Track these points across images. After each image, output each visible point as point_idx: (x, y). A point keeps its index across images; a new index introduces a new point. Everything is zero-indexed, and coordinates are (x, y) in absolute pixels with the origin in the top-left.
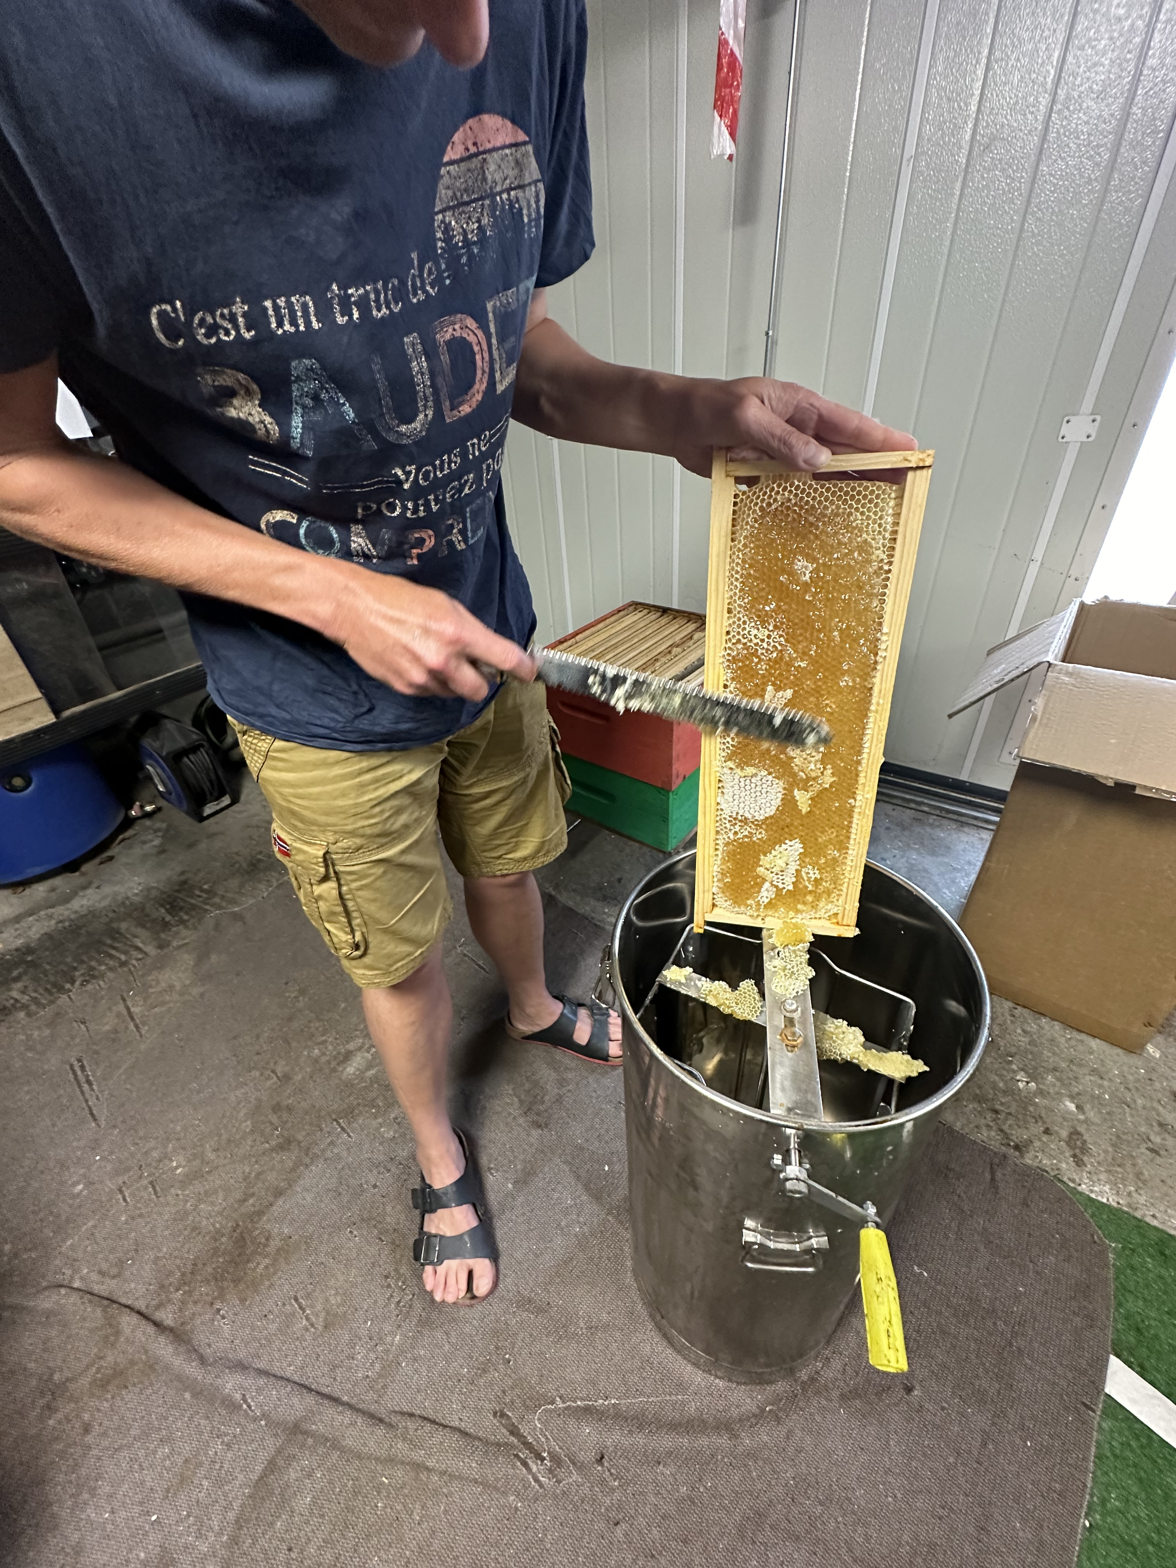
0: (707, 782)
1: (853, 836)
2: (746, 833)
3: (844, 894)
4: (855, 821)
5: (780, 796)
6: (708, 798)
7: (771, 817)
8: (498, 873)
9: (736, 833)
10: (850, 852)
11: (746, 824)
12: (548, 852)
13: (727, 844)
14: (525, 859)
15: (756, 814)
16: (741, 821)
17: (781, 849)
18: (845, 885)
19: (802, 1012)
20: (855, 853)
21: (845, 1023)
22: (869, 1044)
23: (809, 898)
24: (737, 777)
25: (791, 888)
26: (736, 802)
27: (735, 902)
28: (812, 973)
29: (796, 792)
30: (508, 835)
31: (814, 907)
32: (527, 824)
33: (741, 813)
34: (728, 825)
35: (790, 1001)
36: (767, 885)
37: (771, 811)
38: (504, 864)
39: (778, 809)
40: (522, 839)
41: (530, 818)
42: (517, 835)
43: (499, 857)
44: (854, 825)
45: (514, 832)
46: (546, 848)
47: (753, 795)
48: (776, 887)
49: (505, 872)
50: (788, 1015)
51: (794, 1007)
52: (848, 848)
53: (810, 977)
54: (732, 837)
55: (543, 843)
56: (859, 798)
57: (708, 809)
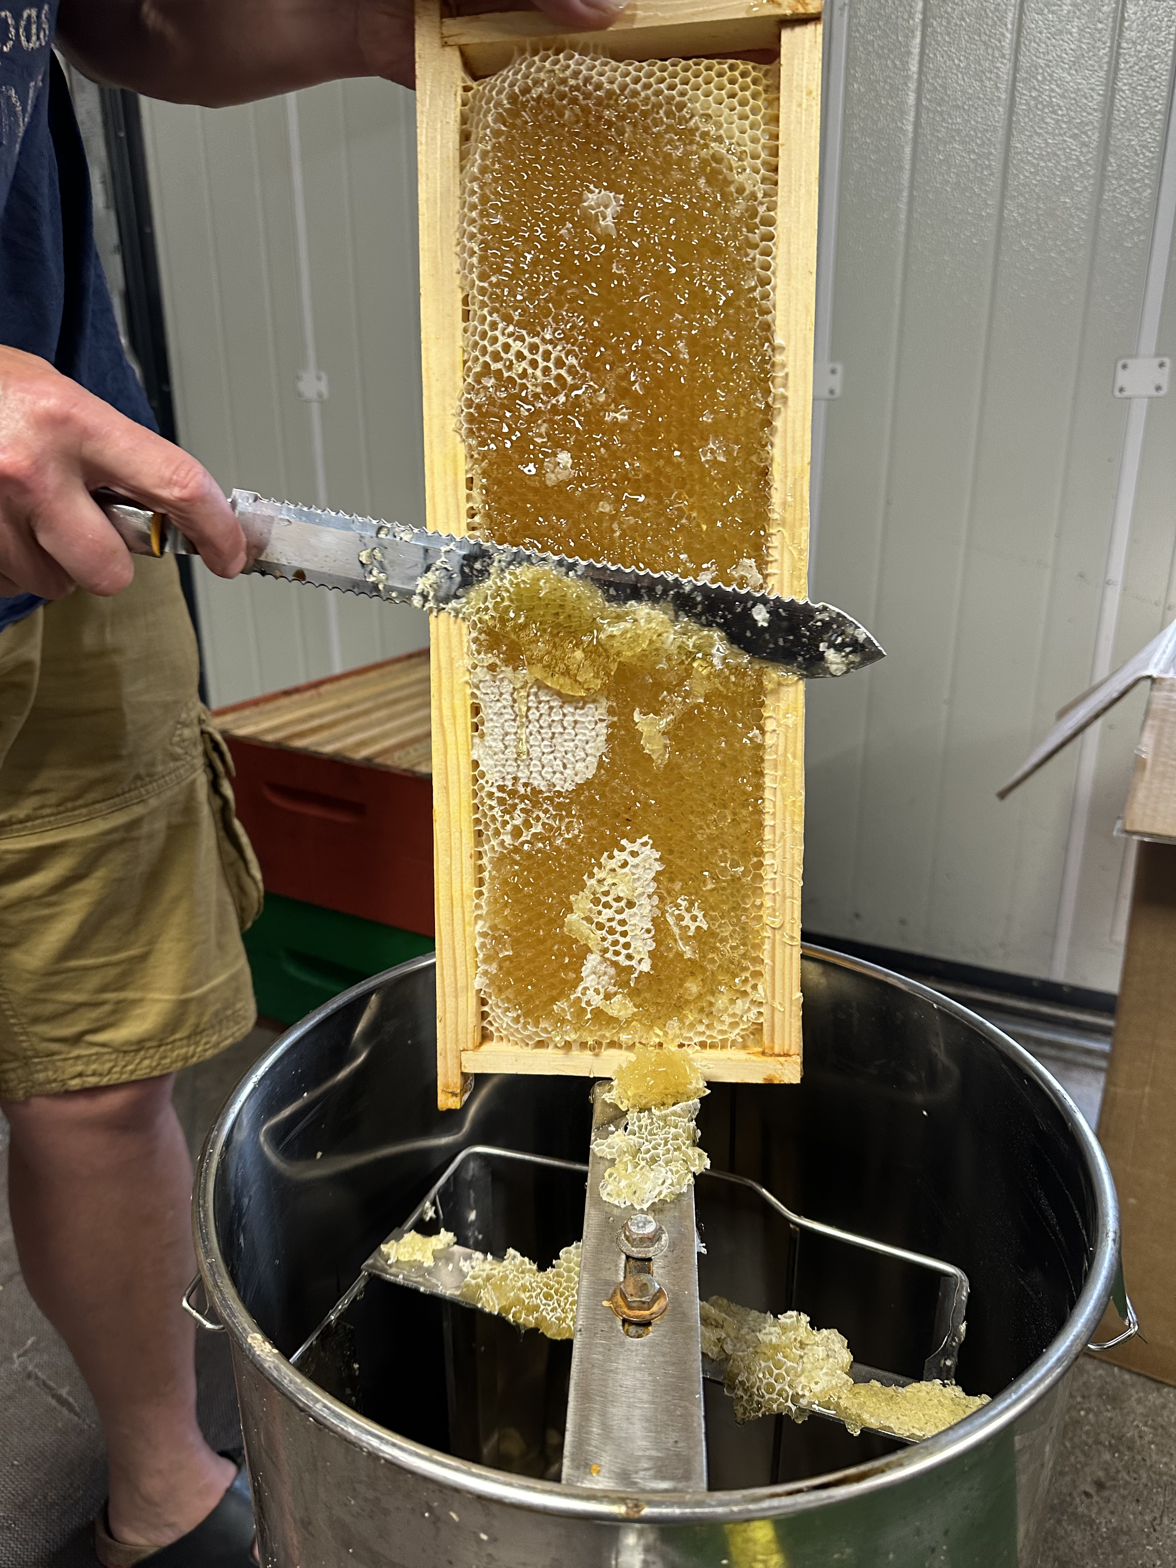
0: (446, 712)
1: (768, 821)
2: (538, 828)
3: (766, 970)
4: (768, 781)
5: (602, 729)
6: (451, 751)
7: (588, 783)
8: (75, 1083)
9: (517, 833)
10: (767, 861)
11: (536, 804)
12: (196, 1033)
13: (500, 861)
14: (139, 1045)
15: (557, 779)
16: (523, 798)
17: (613, 864)
18: (767, 946)
19: (673, 1245)
20: (777, 862)
21: (805, 1318)
22: (864, 1369)
23: (693, 987)
24: (507, 688)
25: (646, 967)
26: (511, 753)
27: (526, 1014)
28: (702, 1162)
29: (637, 717)
30: (94, 981)
31: (707, 1011)
32: (143, 957)
33: (523, 776)
34: (497, 812)
35: (640, 1217)
36: (593, 960)
37: (586, 770)
38: (88, 1058)
39: (600, 765)
40: (130, 995)
41: (152, 942)
42: (120, 983)
43: (76, 1040)
44: (768, 794)
45: (113, 972)
46: (191, 1021)
47: (547, 733)
48: (615, 964)
49: (92, 1081)
50: (635, 1252)
51: (650, 1229)
52: (760, 853)
53: (697, 1169)
54: (508, 839)
55: (184, 1004)
56: (769, 725)
57: (453, 777)
